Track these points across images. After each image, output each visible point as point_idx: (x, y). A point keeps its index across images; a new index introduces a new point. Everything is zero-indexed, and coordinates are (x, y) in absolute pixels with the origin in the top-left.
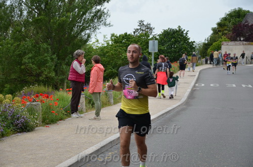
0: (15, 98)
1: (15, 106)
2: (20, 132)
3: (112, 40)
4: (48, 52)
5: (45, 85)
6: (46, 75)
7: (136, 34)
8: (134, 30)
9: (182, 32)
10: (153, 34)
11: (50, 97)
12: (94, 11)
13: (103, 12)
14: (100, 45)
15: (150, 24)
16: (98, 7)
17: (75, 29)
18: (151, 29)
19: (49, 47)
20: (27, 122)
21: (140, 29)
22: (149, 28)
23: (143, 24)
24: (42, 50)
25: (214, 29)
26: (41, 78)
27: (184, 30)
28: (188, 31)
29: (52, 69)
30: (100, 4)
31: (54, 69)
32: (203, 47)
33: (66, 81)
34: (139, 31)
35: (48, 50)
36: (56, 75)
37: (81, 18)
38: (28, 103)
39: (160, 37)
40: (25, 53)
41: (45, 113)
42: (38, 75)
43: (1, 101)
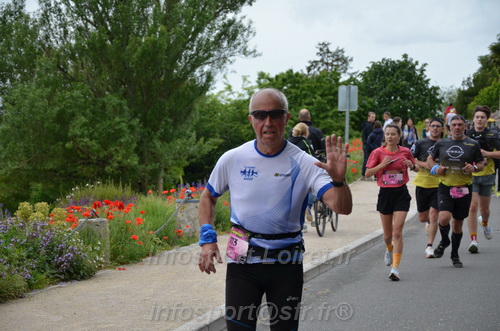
0: (55, 210)
1: (55, 226)
2: (66, 280)
3: (260, 85)
4: (121, 112)
5: (116, 183)
6: (119, 162)
7: (312, 72)
8: (309, 65)
9: (413, 67)
10: (350, 71)
11: (126, 207)
12: (221, 23)
13: (241, 26)
14: (234, 97)
15: (342, 51)
16: (230, 16)
17: (181, 64)
18: (345, 61)
19: (124, 102)
20: (79, 260)
21: (322, 61)
22: (341, 59)
23: (328, 52)
24: (109, 108)
25: (483, 60)
26: (108, 169)
27: (417, 63)
28: (425, 65)
29: (132, 150)
30: (234, 7)
31: (137, 150)
32: (459, 98)
33: (162, 174)
34: (320, 65)
35: (121, 108)
36: (142, 162)
37: (193, 40)
38: (82, 220)
39: (365, 78)
40: (73, 115)
41: (117, 240)
42: (104, 162)
43: (26, 217)
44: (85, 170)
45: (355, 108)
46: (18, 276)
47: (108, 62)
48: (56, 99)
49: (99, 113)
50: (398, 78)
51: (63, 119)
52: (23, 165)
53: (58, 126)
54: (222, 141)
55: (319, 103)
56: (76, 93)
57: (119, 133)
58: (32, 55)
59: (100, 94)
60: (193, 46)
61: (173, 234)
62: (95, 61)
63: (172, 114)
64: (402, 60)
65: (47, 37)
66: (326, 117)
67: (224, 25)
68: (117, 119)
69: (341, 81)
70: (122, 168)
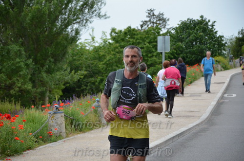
6: (19, 87)
7: (144, 28)
8: (142, 23)
9: (207, 23)
10: (167, 27)
15: (162, 14)
17: (59, 24)
18: (164, 21)
19: (22, 49)
21: (150, 21)
22: (162, 20)
23: (154, 15)
24: (12, 53)
26: (12, 92)
27: (209, 21)
28: (214, 22)
29: (27, 80)
31: (31, 79)
32: (236, 43)
33: (48, 94)
34: (149, 23)
35: (20, 53)
36: (34, 87)
37: (66, 8)
39: (177, 31)
42: (10, 87)
45: (168, 50)
47: (11, 23)
49: (6, 56)
50: (197, 30)
54: (86, 73)
55: (148, 47)
57: (19, 69)
59: (5, 44)
60: (66, 12)
63: (54, 56)
64: (200, 19)
66: (152, 56)
68: (18, 60)
69: (161, 33)
70: (21, 91)
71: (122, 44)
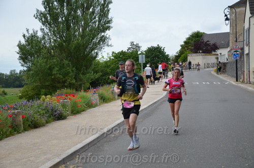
0: (53, 98)
1: (53, 103)
2: (58, 120)
3: (113, 56)
4: (69, 66)
5: (70, 89)
6: (69, 82)
8: (128, 49)
10: (141, 50)
11: (75, 96)
13: (106, 37)
14: (105, 60)
15: (138, 44)
16: (103, 34)
17: (88, 50)
18: (139, 47)
19: (70, 63)
20: (61, 113)
21: (132, 47)
22: (138, 47)
23: (134, 44)
24: (65, 65)
25: (181, 46)
27: (162, 47)
28: (164, 48)
30: (104, 31)
31: (74, 78)
33: (83, 85)
34: (131, 49)
36: (76, 81)
37: (91, 42)
38: (62, 101)
39: (146, 53)
40: (54, 67)
41: (73, 107)
42: (64, 82)
43: (44, 100)
44: (58, 85)
46: (43, 119)
47: (64, 50)
48: (48, 63)
49: (62, 66)
50: (156, 52)
51: (51, 69)
52: (39, 84)
53: (49, 71)
56: (55, 60)
57: (69, 73)
58: (40, 49)
59: (62, 60)
60: (91, 44)
61: (90, 104)
62: (60, 50)
63: (86, 66)
64: (157, 46)
65: (45, 43)
67: (101, 37)
68: (68, 68)
70: (70, 84)
71: (119, 59)
